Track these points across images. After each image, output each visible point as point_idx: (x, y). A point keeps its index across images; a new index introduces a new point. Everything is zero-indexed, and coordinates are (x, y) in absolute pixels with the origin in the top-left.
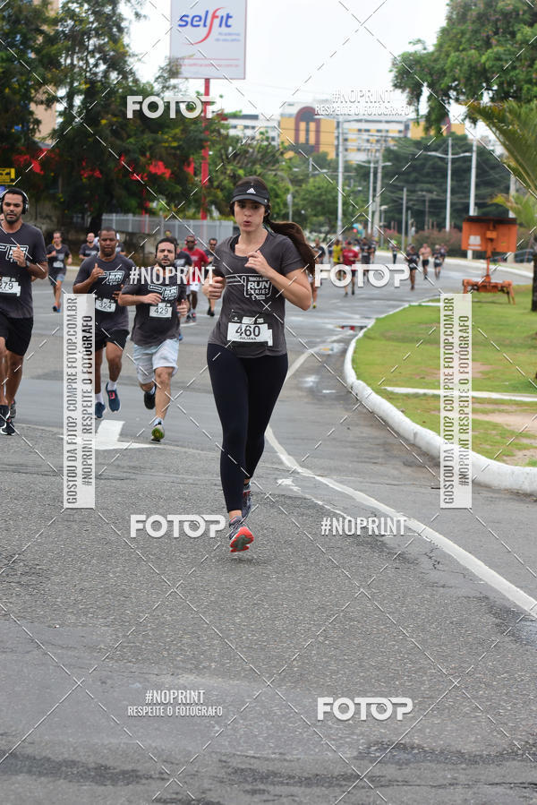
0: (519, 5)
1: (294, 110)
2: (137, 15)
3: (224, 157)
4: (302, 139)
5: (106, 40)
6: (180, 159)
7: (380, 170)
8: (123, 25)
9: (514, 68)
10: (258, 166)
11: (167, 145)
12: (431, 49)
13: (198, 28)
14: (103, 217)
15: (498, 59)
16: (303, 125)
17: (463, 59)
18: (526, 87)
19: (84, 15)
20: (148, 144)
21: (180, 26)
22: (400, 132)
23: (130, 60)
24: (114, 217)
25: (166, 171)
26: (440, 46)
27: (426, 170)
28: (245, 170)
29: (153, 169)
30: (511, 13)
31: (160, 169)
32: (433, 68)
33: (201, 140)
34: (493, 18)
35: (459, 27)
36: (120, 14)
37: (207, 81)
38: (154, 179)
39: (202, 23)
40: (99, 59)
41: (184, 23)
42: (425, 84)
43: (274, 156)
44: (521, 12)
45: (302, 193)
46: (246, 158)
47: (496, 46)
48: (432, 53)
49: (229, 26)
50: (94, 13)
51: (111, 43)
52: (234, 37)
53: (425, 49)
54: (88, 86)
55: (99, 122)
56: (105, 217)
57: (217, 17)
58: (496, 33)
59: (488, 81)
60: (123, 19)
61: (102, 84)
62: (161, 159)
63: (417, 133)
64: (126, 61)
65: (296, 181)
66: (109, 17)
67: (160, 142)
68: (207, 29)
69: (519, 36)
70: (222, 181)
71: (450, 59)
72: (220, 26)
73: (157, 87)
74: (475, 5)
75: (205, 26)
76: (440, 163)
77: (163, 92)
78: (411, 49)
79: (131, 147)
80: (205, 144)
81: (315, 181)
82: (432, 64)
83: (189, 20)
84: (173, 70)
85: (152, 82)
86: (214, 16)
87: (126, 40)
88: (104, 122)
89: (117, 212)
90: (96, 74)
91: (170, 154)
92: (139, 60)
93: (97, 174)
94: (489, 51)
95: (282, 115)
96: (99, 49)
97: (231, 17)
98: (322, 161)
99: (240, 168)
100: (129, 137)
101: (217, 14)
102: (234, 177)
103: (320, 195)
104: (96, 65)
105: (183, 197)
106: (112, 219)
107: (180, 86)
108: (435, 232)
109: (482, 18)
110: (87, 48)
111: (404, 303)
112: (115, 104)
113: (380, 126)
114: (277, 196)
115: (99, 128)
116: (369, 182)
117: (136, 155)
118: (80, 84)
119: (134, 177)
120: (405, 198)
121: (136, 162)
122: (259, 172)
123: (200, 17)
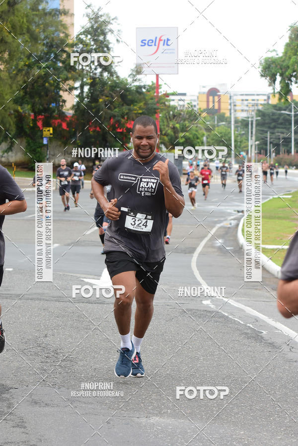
1: (206, 90)
2: (117, 40)
3: (168, 117)
4: (211, 106)
7: (254, 123)
8: (109, 46)
10: (187, 122)
11: (136, 112)
12: (281, 55)
13: (151, 47)
16: (211, 98)
20: (126, 112)
21: (142, 46)
22: (265, 100)
26: (286, 53)
27: (280, 121)
28: (180, 124)
29: (128, 126)
32: (282, 65)
33: (155, 109)
35: (296, 42)
36: (108, 41)
37: (157, 76)
39: (153, 44)
41: (143, 44)
42: (278, 74)
43: (195, 116)
45: (212, 136)
46: (180, 117)
48: (282, 57)
49: (169, 45)
50: (94, 40)
52: (171, 51)
53: (277, 55)
54: (92, 81)
55: (98, 100)
57: (162, 40)
60: (109, 43)
61: (99, 79)
63: (274, 101)
64: (112, 67)
65: (208, 130)
66: (102, 42)
67: (132, 111)
68: (157, 47)
70: (167, 131)
71: (292, 60)
73: (130, 80)
75: (155, 45)
76: (288, 117)
77: (133, 82)
79: (116, 114)
80: (157, 111)
81: (218, 129)
82: (281, 63)
83: (146, 42)
84: (138, 71)
85: (127, 77)
86: (160, 40)
88: (101, 100)
90: (95, 74)
93: (98, 129)
95: (199, 93)
97: (169, 40)
98: (222, 118)
99: (177, 123)
100: (115, 108)
101: (161, 39)
102: (174, 128)
103: (222, 137)
104: (96, 69)
107: (143, 80)
108: (286, 156)
111: (270, 196)
112: (107, 90)
113: (254, 97)
114: (198, 138)
115: (99, 104)
116: (248, 128)
117: (119, 118)
118: (87, 79)
119: (119, 130)
120: (269, 137)
121: (118, 122)
122: (187, 125)
123: (152, 41)
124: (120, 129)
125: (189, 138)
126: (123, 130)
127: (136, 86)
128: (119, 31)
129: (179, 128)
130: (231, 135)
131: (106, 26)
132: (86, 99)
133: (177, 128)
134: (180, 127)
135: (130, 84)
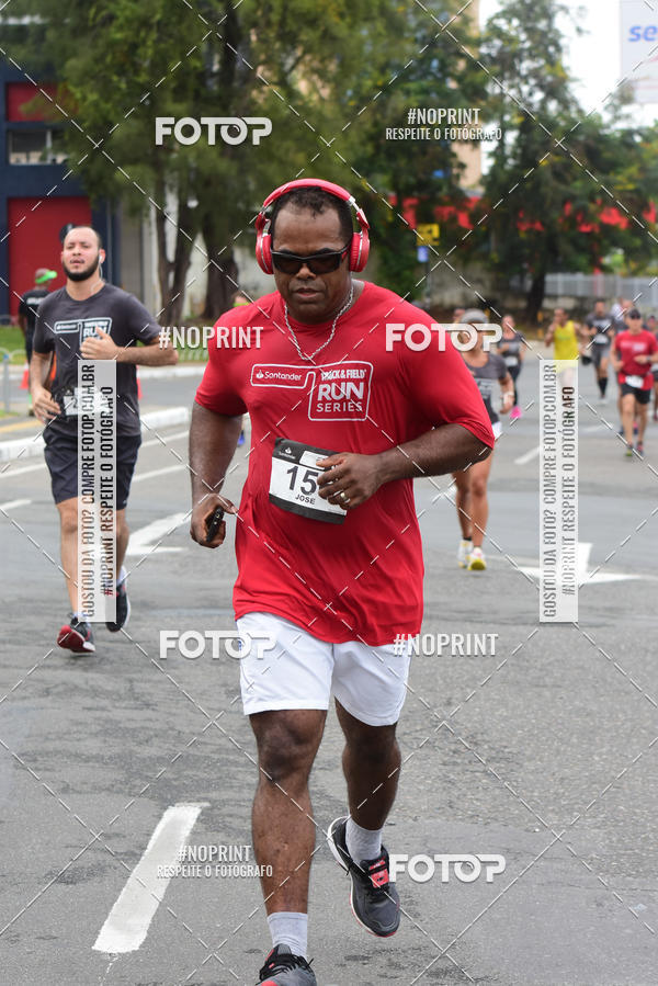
2: (579, 30)
5: (542, 62)
6: (637, 204)
8: (562, 42)
11: (622, 188)
13: (651, 42)
14: (547, 279)
21: (632, 40)
23: (571, 86)
24: (559, 277)
25: (621, 220)
29: (604, 218)
31: (613, 218)
36: (557, 31)
38: (608, 230)
39: (657, 36)
40: (534, 85)
41: (634, 37)
50: (526, 30)
51: (547, 65)
54: (522, 119)
55: (537, 162)
56: (549, 278)
60: (560, 36)
61: (539, 116)
62: (615, 205)
64: (566, 88)
66: (544, 34)
67: (612, 185)
73: (606, 117)
77: (614, 123)
79: (578, 192)
83: (641, 32)
84: (625, 96)
87: (566, 61)
88: (543, 162)
89: (563, 272)
90: (530, 105)
93: (538, 226)
96: (535, 73)
100: (575, 179)
104: (531, 94)
105: (643, 251)
106: (556, 281)
107: (634, 116)
110: (518, 74)
115: (538, 169)
117: (584, 202)
118: (513, 118)
119: (585, 229)
121: (583, 211)
123: (655, 29)
124: (587, 225)
126: (592, 229)
127: (622, 130)
132: (510, 161)
135: (608, 127)
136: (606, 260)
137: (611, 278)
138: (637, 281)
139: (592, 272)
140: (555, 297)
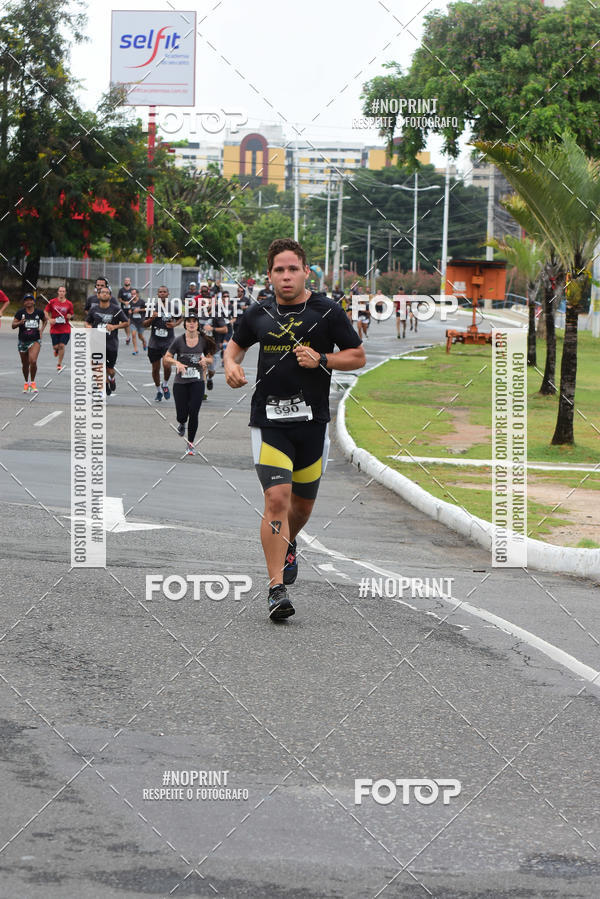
0: (505, 24)
1: (239, 138)
2: (78, 36)
3: (170, 193)
4: (248, 170)
5: (44, 64)
6: (127, 196)
7: (340, 207)
8: (62, 48)
9: (499, 95)
10: (208, 203)
11: (112, 181)
12: (406, 73)
13: (141, 50)
14: (41, 261)
15: (482, 85)
16: (249, 155)
17: (443, 84)
18: (512, 115)
19: (19, 36)
20: (91, 180)
21: (122, 47)
22: (357, 161)
23: (70, 87)
24: (52, 261)
25: (109, 209)
26: (416, 70)
27: (388, 205)
28: (193, 207)
29: (95, 208)
30: (495, 33)
31: (102, 207)
32: (409, 94)
33: (150, 176)
34: (475, 39)
35: (438, 49)
36: (58, 35)
38: (98, 218)
39: (146, 44)
40: (37, 85)
41: (126, 44)
43: (225, 190)
44: (506, 33)
45: (253, 231)
46: (193, 192)
47: (478, 70)
48: (408, 78)
49: (177, 47)
50: (30, 34)
51: (49, 67)
52: (180, 59)
53: (400, 73)
54: (23, 115)
55: (37, 156)
56: (43, 260)
57: (163, 37)
58: (478, 55)
59: (470, 108)
60: (62, 41)
61: (40, 113)
62: (106, 197)
63: (377, 163)
64: (66, 88)
65: (248, 219)
66: (46, 39)
67: (103, 178)
68: (152, 50)
69: (504, 60)
70: (167, 219)
71: (428, 85)
72: (167, 47)
73: (100, 117)
74: (455, 25)
75: (149, 47)
76: (405, 197)
77: (107, 121)
78: (385, 73)
79: (72, 183)
80: (154, 180)
81: (267, 218)
82: (407, 90)
83: (132, 40)
84: (116, 97)
85: (94, 111)
86: (160, 36)
87: (66, 64)
88: (42, 155)
89: (54, 256)
90: (32, 102)
91: (115, 191)
92: (80, 86)
93: (34, 213)
94: (472, 75)
95: (225, 143)
96: (37, 74)
97: (179, 37)
98: (271, 195)
99: (187, 205)
100: (70, 172)
101: (162, 34)
102: (182, 216)
103: (274, 233)
104: (32, 93)
105: (129, 238)
106: (49, 264)
107: (127, 116)
108: (400, 275)
109: (462, 39)
110: (23, 74)
111: (383, 357)
112: (54, 136)
113: (335, 155)
114: (228, 235)
115: (37, 162)
116: (326, 217)
117: (79, 192)
118: (14, 113)
119: (76, 217)
120: (369, 236)
121: (77, 200)
122: (208, 209)
123: (144, 37)
124: (79, 214)
125: (212, 235)
126: (84, 217)
127: (114, 128)
128: (81, 16)
129: (190, 213)
130: (293, 230)
131: (54, 6)
132: (11, 153)
133: (187, 214)
134: (193, 213)
135: (101, 125)
136: (94, 247)
137: (97, 263)
138: (121, 266)
139: (81, 257)
140: (48, 278)
